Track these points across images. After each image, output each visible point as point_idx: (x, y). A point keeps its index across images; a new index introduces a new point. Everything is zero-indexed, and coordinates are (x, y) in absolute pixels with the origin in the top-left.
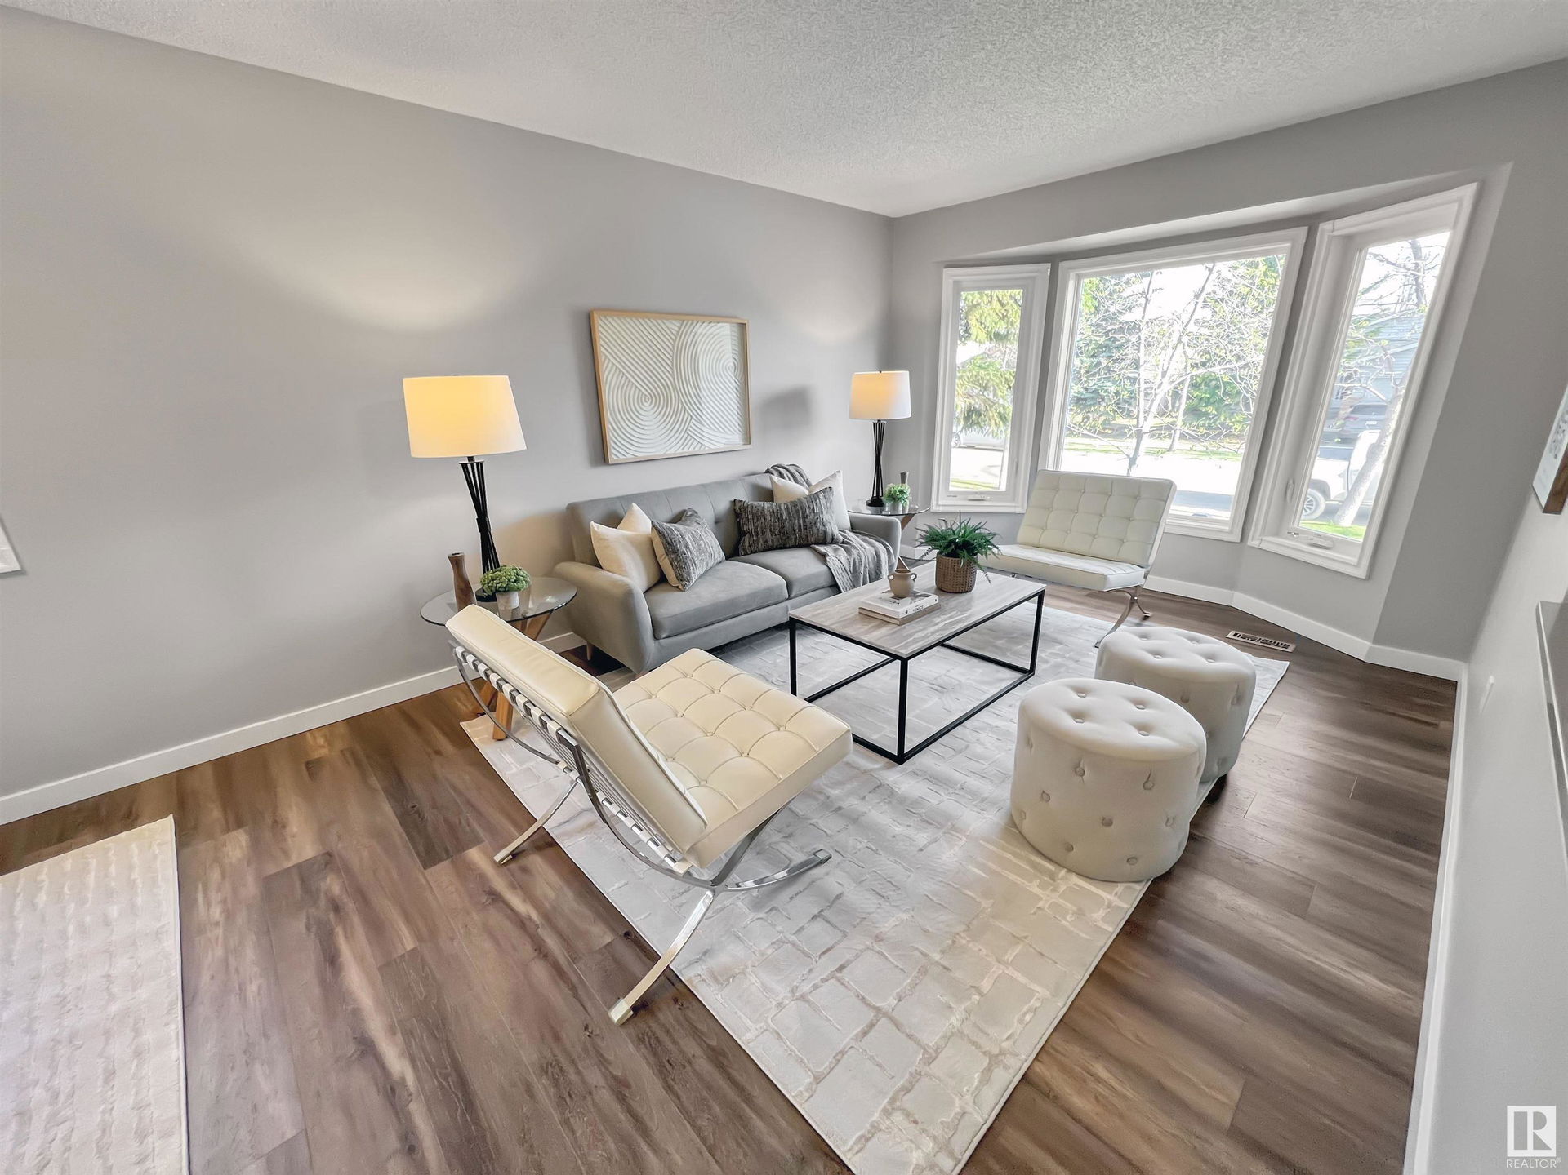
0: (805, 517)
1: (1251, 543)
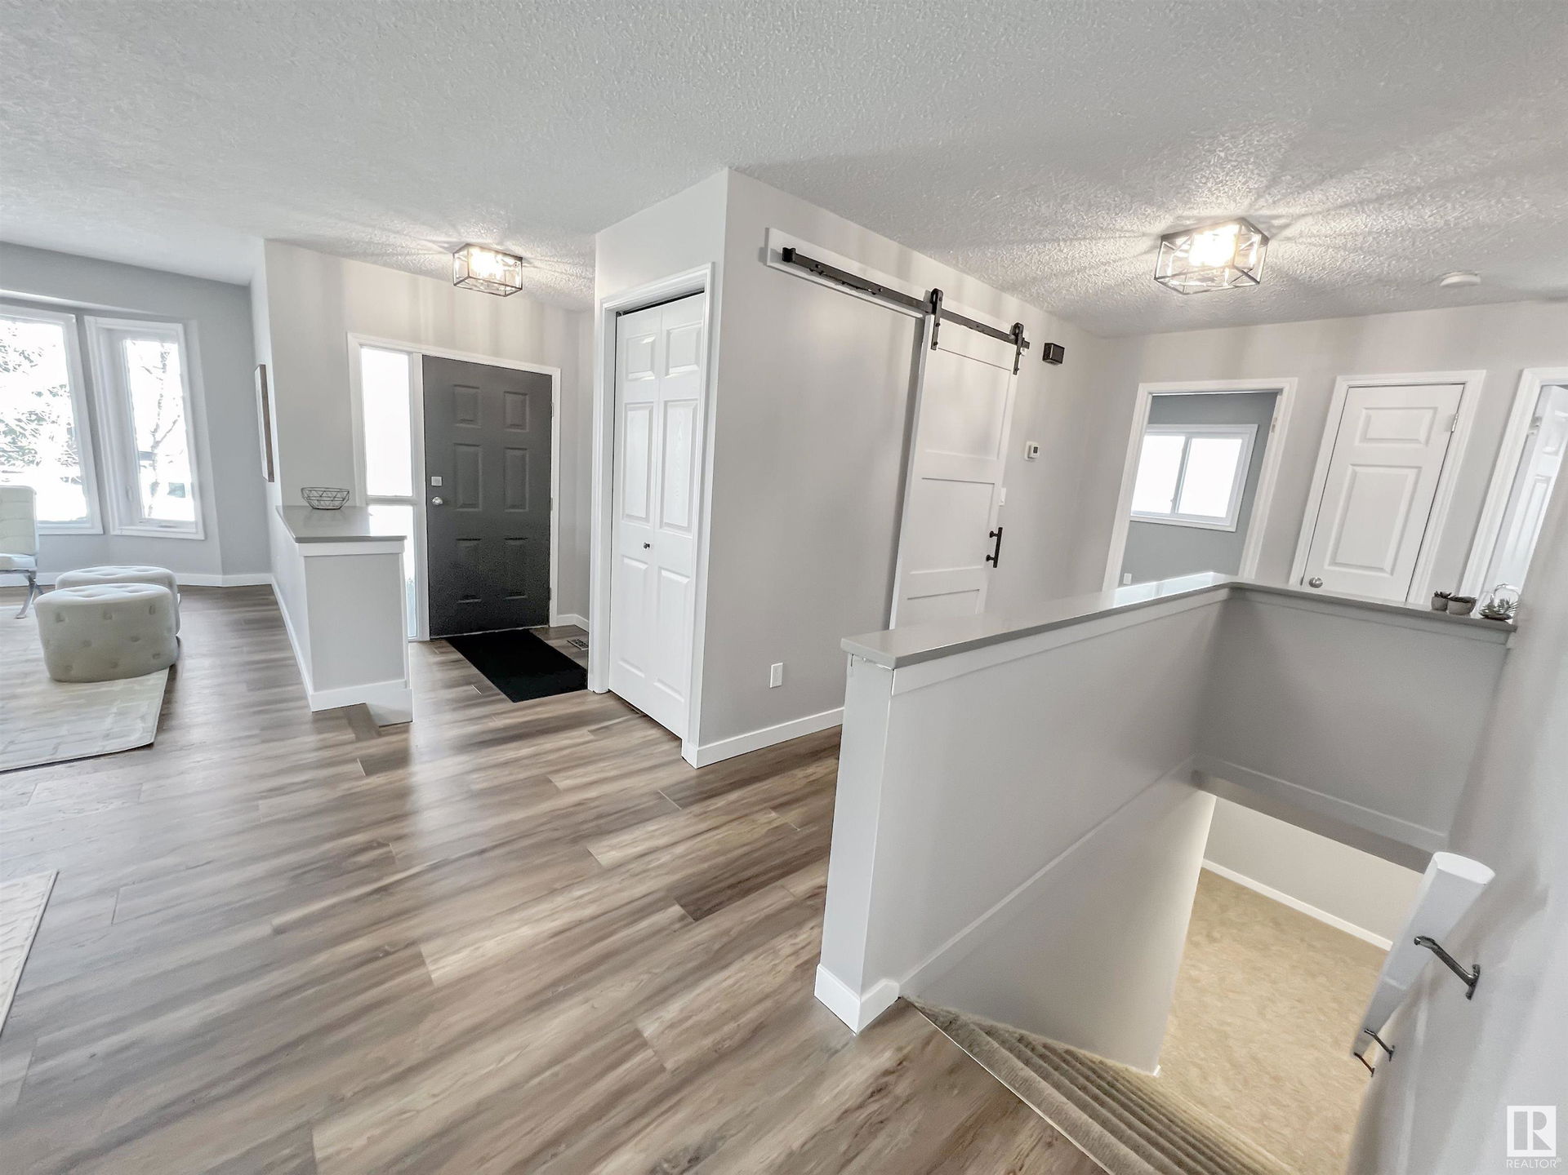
1: (113, 532)
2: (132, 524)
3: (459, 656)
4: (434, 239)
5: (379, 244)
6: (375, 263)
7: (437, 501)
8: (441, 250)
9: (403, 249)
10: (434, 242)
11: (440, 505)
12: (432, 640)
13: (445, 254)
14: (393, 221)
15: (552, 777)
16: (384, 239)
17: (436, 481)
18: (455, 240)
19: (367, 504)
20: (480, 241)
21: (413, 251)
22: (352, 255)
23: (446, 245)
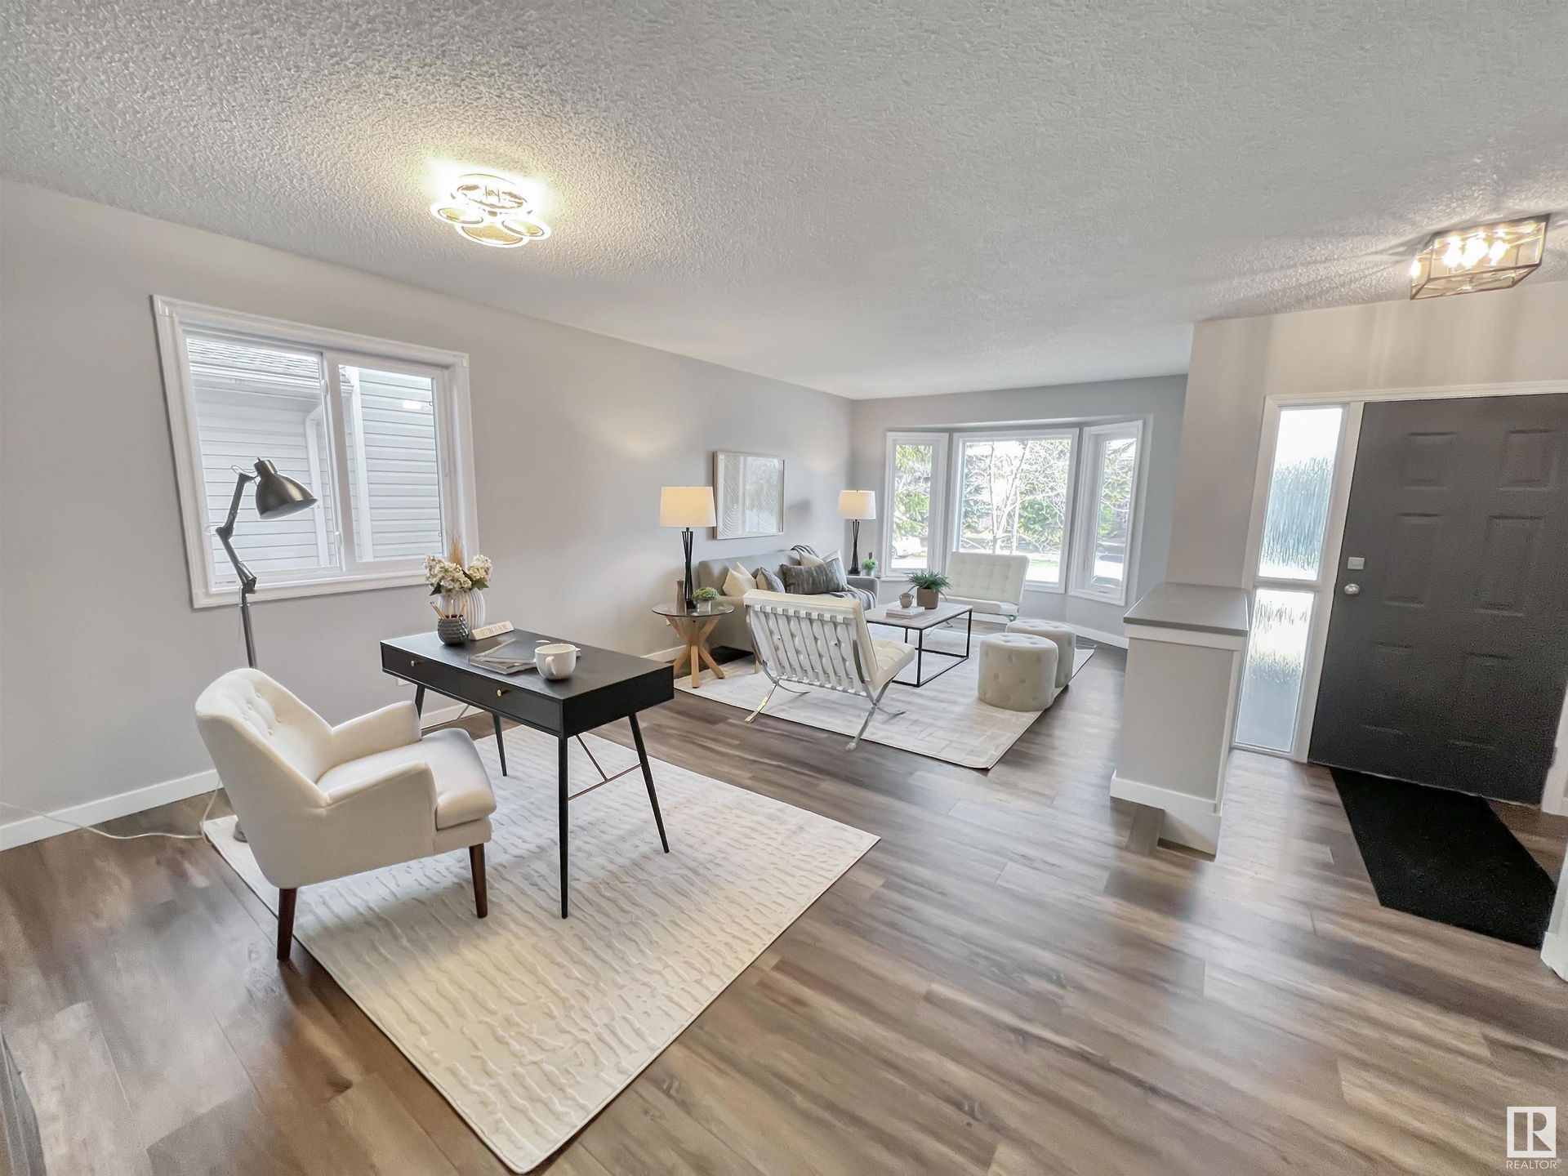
0: (826, 575)
1: (1070, 594)
2: (1083, 588)
3: (1336, 798)
4: (1380, 248)
5: (1309, 283)
6: (1315, 306)
7: (1352, 588)
8: (1397, 258)
9: (1342, 278)
10: (1381, 252)
11: (1354, 595)
12: (1310, 764)
13: (1403, 261)
14: (1314, 249)
15: (1342, 1065)
16: (1313, 276)
17: (1356, 563)
18: (1411, 237)
19: (1255, 587)
20: (1456, 220)
21: (1357, 275)
22: (1286, 308)
23: (1401, 249)
